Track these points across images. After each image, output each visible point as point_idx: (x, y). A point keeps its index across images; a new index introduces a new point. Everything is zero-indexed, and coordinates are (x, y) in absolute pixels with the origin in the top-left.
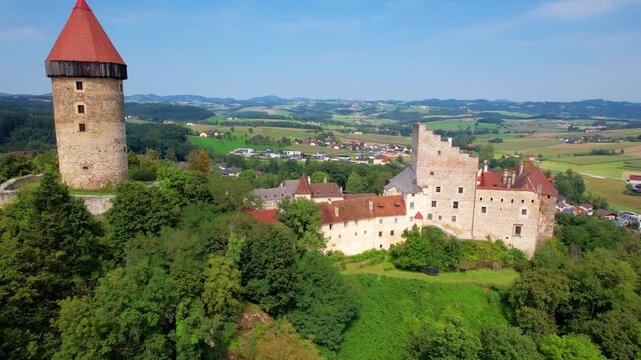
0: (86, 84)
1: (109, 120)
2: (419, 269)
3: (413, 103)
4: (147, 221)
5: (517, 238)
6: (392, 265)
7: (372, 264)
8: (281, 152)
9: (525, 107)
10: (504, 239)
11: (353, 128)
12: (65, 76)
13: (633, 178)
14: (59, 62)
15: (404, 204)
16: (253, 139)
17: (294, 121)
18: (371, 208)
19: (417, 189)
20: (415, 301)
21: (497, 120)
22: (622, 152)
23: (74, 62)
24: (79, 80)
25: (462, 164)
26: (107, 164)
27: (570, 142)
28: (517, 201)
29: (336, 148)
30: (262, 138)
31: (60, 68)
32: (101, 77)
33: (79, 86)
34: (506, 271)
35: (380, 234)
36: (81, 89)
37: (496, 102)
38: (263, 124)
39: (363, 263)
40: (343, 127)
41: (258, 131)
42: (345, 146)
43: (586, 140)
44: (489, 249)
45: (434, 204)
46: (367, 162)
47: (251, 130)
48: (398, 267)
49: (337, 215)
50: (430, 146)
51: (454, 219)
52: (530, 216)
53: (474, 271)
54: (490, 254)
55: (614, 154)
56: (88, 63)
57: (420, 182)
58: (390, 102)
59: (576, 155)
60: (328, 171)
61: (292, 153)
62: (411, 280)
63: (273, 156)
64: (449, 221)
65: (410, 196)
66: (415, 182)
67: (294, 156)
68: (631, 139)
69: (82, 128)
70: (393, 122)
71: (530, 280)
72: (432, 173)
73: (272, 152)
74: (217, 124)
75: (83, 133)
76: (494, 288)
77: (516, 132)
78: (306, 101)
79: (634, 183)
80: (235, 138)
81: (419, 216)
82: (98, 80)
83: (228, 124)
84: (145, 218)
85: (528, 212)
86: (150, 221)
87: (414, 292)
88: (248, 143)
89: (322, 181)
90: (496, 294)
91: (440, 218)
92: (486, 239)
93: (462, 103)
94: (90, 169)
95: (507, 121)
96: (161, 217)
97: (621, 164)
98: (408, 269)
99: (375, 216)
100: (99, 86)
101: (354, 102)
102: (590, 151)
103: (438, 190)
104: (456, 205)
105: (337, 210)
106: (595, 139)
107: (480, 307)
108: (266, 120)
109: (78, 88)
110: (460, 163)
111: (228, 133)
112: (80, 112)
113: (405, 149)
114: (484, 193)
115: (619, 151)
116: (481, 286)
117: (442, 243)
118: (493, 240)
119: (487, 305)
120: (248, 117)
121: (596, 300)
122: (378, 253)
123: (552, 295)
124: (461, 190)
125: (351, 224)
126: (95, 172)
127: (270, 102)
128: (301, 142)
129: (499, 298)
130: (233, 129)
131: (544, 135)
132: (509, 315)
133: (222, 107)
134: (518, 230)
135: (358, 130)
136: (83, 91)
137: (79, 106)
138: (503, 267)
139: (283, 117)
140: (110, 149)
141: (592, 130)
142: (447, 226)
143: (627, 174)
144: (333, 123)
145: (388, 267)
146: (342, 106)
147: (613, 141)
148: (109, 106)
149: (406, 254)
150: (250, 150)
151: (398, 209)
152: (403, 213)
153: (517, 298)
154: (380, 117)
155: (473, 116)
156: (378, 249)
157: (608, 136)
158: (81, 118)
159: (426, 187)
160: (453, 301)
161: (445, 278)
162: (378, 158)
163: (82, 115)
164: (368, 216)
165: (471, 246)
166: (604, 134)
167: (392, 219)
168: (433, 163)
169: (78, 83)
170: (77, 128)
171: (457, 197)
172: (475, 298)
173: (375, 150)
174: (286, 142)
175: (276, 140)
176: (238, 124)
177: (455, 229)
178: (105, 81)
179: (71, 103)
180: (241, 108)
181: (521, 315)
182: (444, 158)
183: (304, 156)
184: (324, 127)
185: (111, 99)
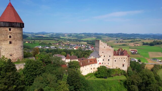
0: (12, 29)
1: (19, 40)
2: (102, 77)
3: (80, 34)
4: (37, 72)
5: (123, 67)
6: (95, 77)
7: (90, 77)
8: (49, 47)
9: (106, 35)
10: (120, 68)
11: (66, 40)
12: (5, 26)
13: (132, 50)
14: (4, 22)
15: (96, 61)
16: (41, 43)
17: (51, 39)
18: (89, 62)
19: (99, 57)
20: (104, 86)
21: (100, 38)
22: (128, 45)
23: (9, 22)
24: (10, 28)
25: (110, 50)
26: (18, 54)
27: (117, 43)
28: (123, 58)
29: (64, 45)
30: (43, 43)
31: (4, 24)
32: (17, 27)
33: (10, 30)
34: (122, 76)
35: (91, 69)
36: (11, 30)
37: (99, 34)
38: (43, 39)
39: (88, 77)
40: (63, 40)
41: (42, 41)
42: (66, 45)
43: (120, 42)
44: (117, 71)
45: (103, 60)
46: (72, 49)
47: (40, 41)
48: (97, 77)
49: (81, 65)
50: (102, 45)
51: (108, 64)
52: (126, 62)
53: (115, 77)
54: (118, 72)
55: (127, 45)
56: (14, 23)
57: (100, 55)
58: (75, 33)
59: (119, 46)
60: (65, 52)
61: (52, 47)
62: (101, 80)
63: (47, 48)
64: (107, 64)
65: (98, 58)
66: (99, 55)
67: (53, 47)
68: (129, 42)
69: (10, 43)
70: (76, 38)
71: (132, 78)
72: (103, 52)
73: (47, 47)
74: (29, 39)
75: (10, 44)
76: (121, 81)
77: (105, 41)
78: (53, 33)
79: (132, 52)
80: (36, 43)
81: (100, 63)
82: (16, 28)
83: (33, 39)
84: (37, 70)
85: (125, 61)
86: (38, 72)
87: (103, 83)
88: (40, 45)
89: (72, 55)
90: (122, 82)
91: (105, 63)
92: (116, 68)
93: (92, 34)
94: (13, 56)
95: (103, 38)
96: (41, 70)
97: (129, 47)
98: (100, 77)
99: (90, 64)
100: (16, 30)
101: (66, 33)
102: (122, 45)
103: (104, 56)
104: (109, 60)
105: (81, 63)
106: (122, 42)
107: (119, 86)
108: (43, 38)
109: (9, 30)
110: (109, 50)
111: (34, 42)
112: (10, 38)
113: (81, 45)
114: (115, 57)
115: (127, 44)
116: (118, 80)
117: (106, 70)
118: (118, 68)
119: (120, 85)
120: (38, 37)
121: (147, 82)
122: (91, 74)
123: (138, 81)
124: (110, 56)
125: (85, 67)
126: (14, 56)
127: (43, 33)
128: (54, 44)
129: (123, 83)
130: (35, 41)
131: (111, 41)
132: (127, 87)
133: (30, 35)
134: (123, 65)
135: (68, 41)
136: (11, 31)
137: (10, 36)
138: (121, 75)
139: (48, 37)
140: (19, 49)
141: (121, 40)
142: (107, 66)
143: (130, 50)
144: (61, 39)
145: (95, 78)
146: (62, 34)
147: (126, 42)
148: (19, 36)
149: (99, 74)
150: (40, 46)
151: (95, 62)
152: (97, 63)
153: (129, 83)
154: (73, 37)
155: (95, 37)
156: (91, 73)
157: (125, 41)
158: (10, 40)
159: (102, 56)
160: (112, 85)
161: (109, 79)
162: (75, 48)
163: (10, 39)
164: (88, 64)
165: (113, 70)
166: (124, 41)
167: (94, 64)
168: (103, 50)
169: (9, 29)
170: (9, 43)
171: (109, 58)
172: (117, 84)
173: (74, 46)
174: (50, 44)
175: (47, 43)
176: (35, 39)
177: (109, 66)
178: (18, 28)
179: (7, 35)
180: (35, 35)
181: (131, 87)
182: (106, 48)
183: (55, 48)
184: (59, 40)
185: (20, 34)
